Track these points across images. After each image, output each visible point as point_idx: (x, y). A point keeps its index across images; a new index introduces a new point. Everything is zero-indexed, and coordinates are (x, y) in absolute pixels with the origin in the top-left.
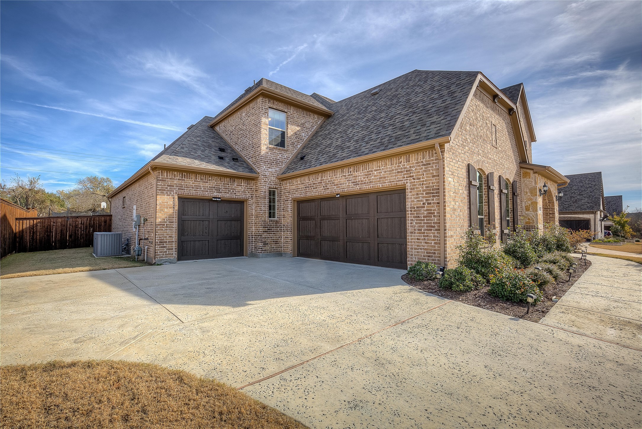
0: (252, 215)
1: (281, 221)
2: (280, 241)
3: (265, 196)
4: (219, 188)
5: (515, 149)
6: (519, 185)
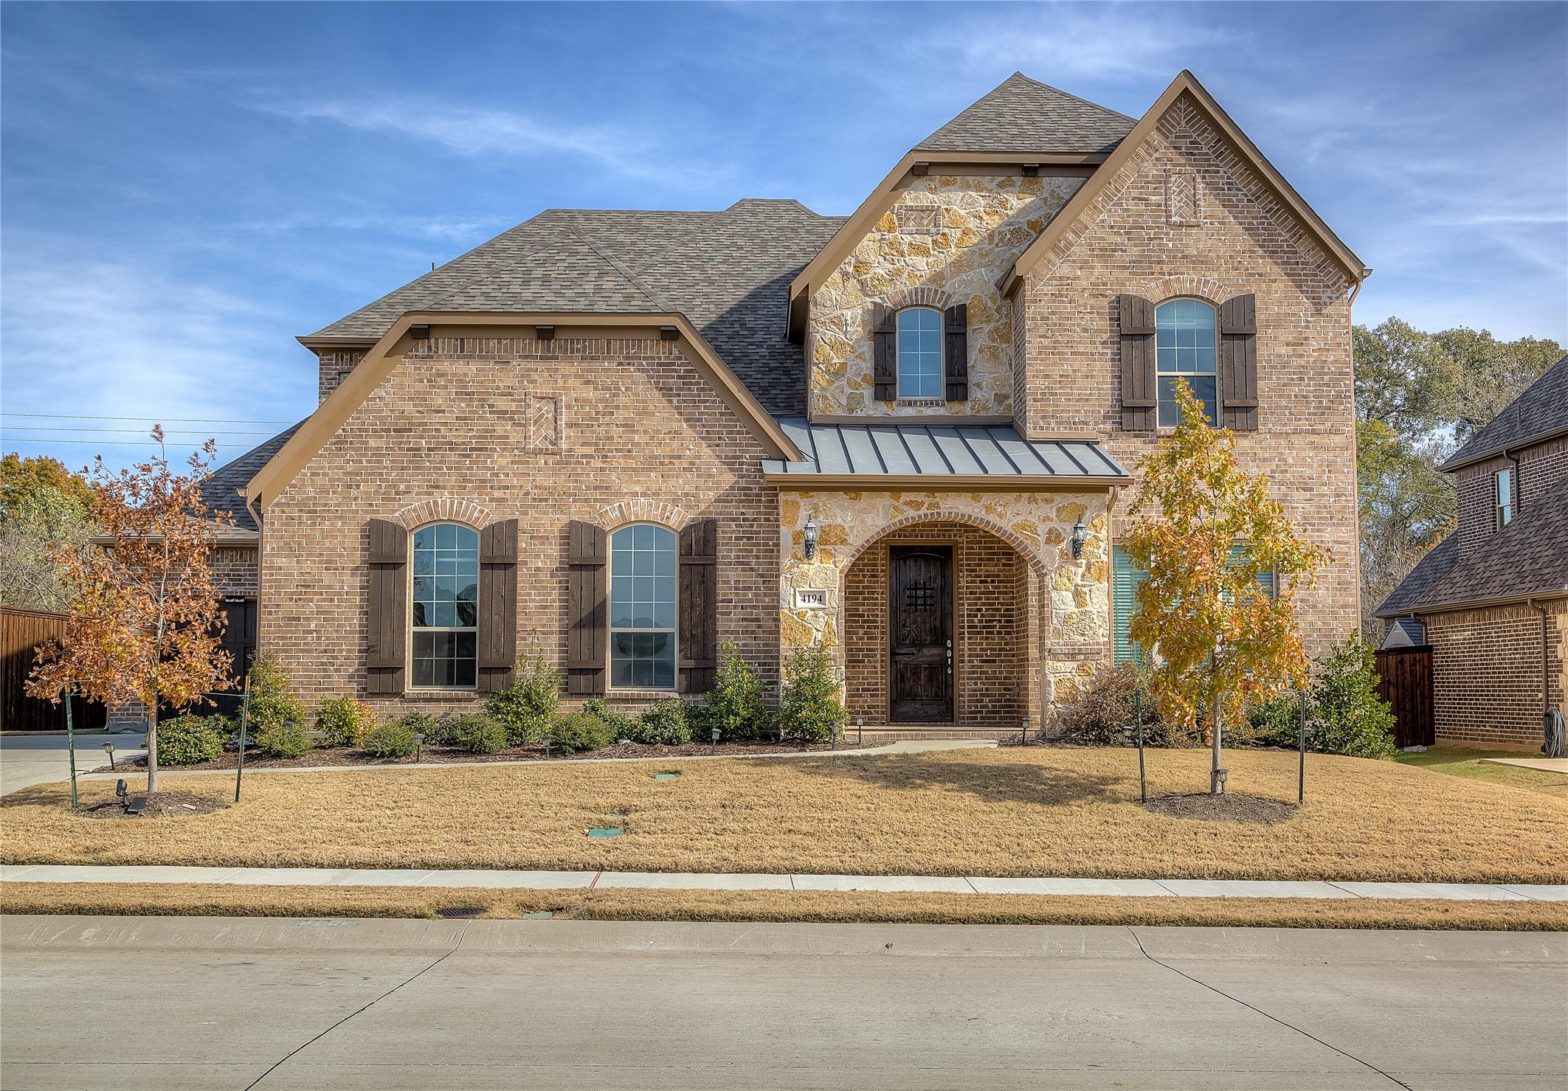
4: (239, 575)
5: (725, 426)
6: (755, 528)
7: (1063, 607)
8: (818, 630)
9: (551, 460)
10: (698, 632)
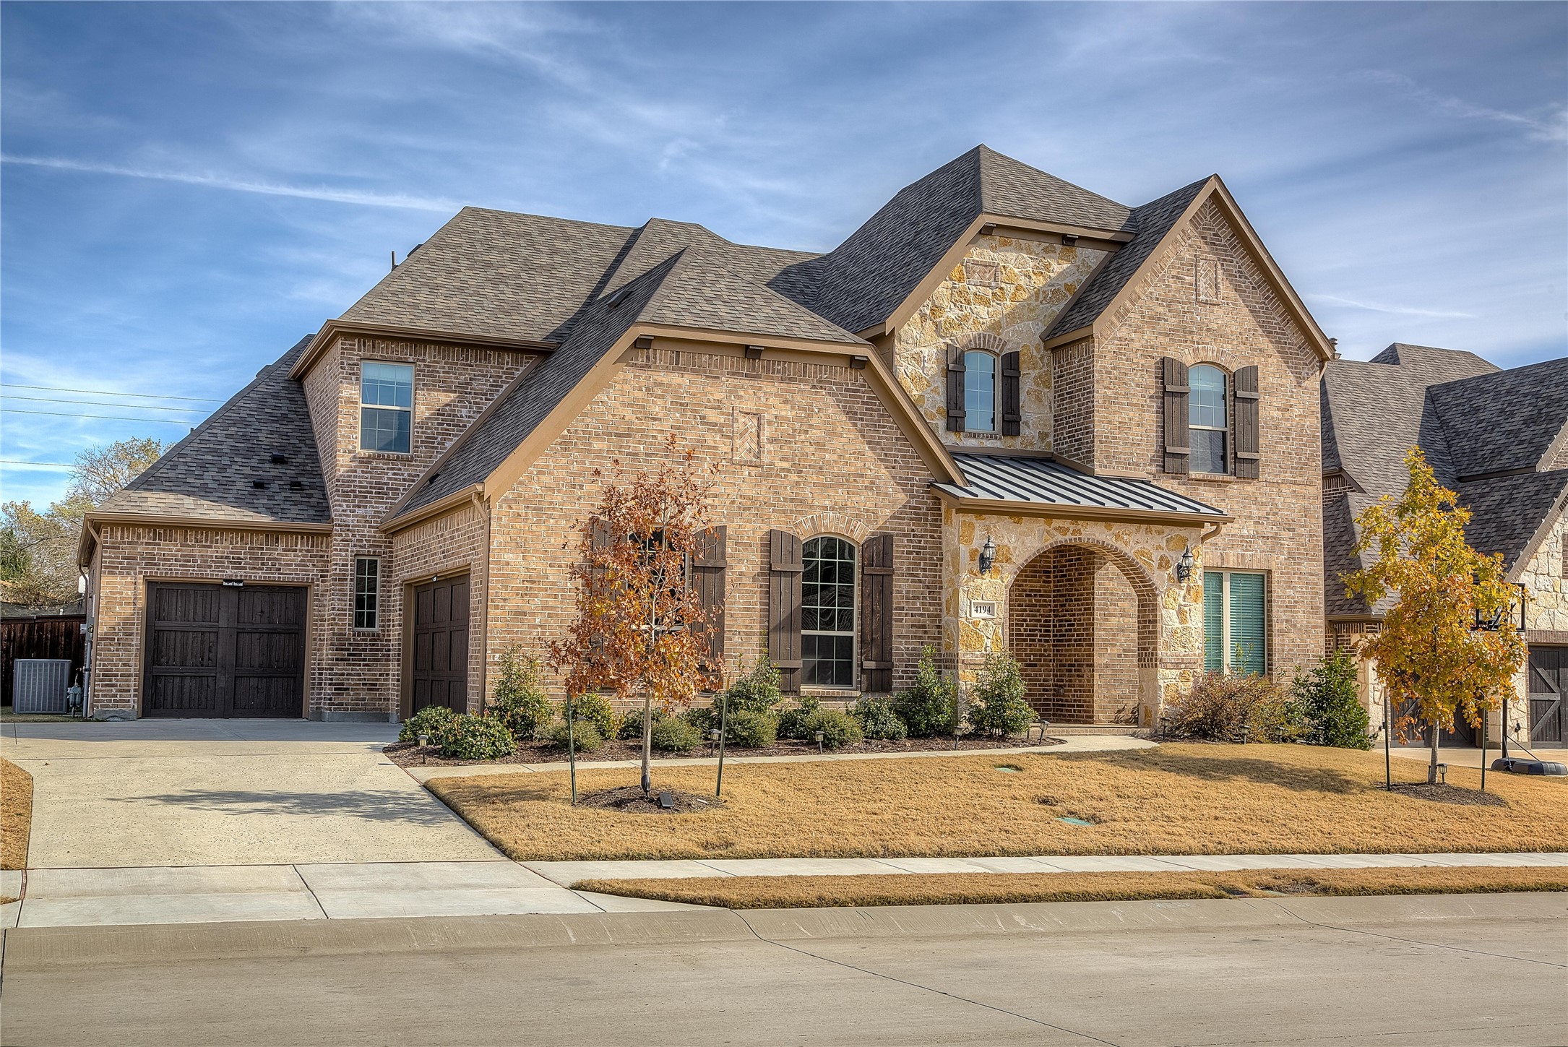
0: (321, 620)
1: (389, 635)
2: (383, 685)
3: (344, 575)
4: (239, 558)
5: (900, 451)
6: (922, 544)
7: (1170, 623)
8: (988, 638)
9: (754, 471)
10: (877, 636)
